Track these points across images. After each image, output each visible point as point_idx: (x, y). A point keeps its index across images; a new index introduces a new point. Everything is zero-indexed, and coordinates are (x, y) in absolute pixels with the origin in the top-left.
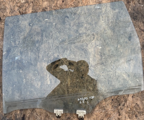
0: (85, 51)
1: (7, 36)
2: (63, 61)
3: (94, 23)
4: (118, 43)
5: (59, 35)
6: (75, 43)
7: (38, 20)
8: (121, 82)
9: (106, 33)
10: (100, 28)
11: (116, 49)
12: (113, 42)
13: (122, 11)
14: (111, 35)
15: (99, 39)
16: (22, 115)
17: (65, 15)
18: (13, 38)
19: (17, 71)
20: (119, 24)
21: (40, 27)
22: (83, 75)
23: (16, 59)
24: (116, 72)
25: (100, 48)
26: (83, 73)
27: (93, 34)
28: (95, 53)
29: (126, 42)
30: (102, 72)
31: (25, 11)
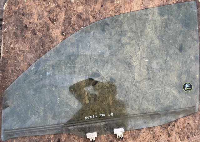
0: (129, 65)
1: (36, 48)
2: (103, 76)
3: (139, 31)
4: (168, 54)
5: (98, 46)
6: (117, 55)
7: (73, 28)
8: (170, 99)
9: (154, 43)
10: (146, 37)
11: (165, 62)
12: (161, 54)
13: (172, 17)
14: (159, 46)
15: (145, 51)
16: (57, 139)
17: (105, 22)
18: (43, 49)
19: (49, 88)
20: (168, 32)
21: (75, 36)
22: (126, 93)
23: (48, 75)
24: (165, 88)
25: (147, 60)
26: (127, 90)
27: (138, 45)
28: (141, 67)
29: (177, 54)
30: (150, 88)
31: (56, 17)
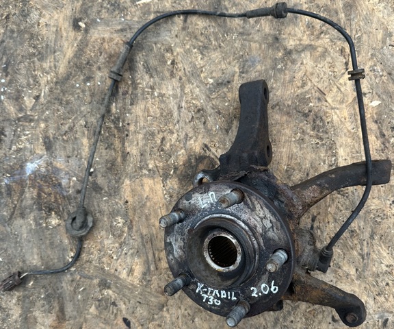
0: (314, 121)
10: (366, 24)
18: (10, 82)
19: (35, 220)
21: (122, 30)
22: (313, 220)
27: (342, 51)
